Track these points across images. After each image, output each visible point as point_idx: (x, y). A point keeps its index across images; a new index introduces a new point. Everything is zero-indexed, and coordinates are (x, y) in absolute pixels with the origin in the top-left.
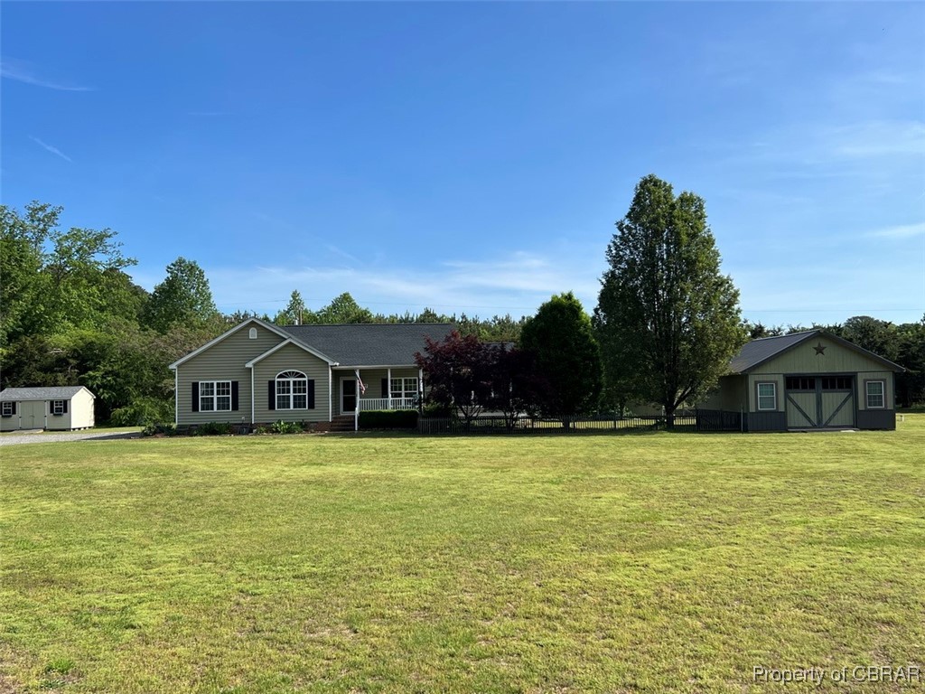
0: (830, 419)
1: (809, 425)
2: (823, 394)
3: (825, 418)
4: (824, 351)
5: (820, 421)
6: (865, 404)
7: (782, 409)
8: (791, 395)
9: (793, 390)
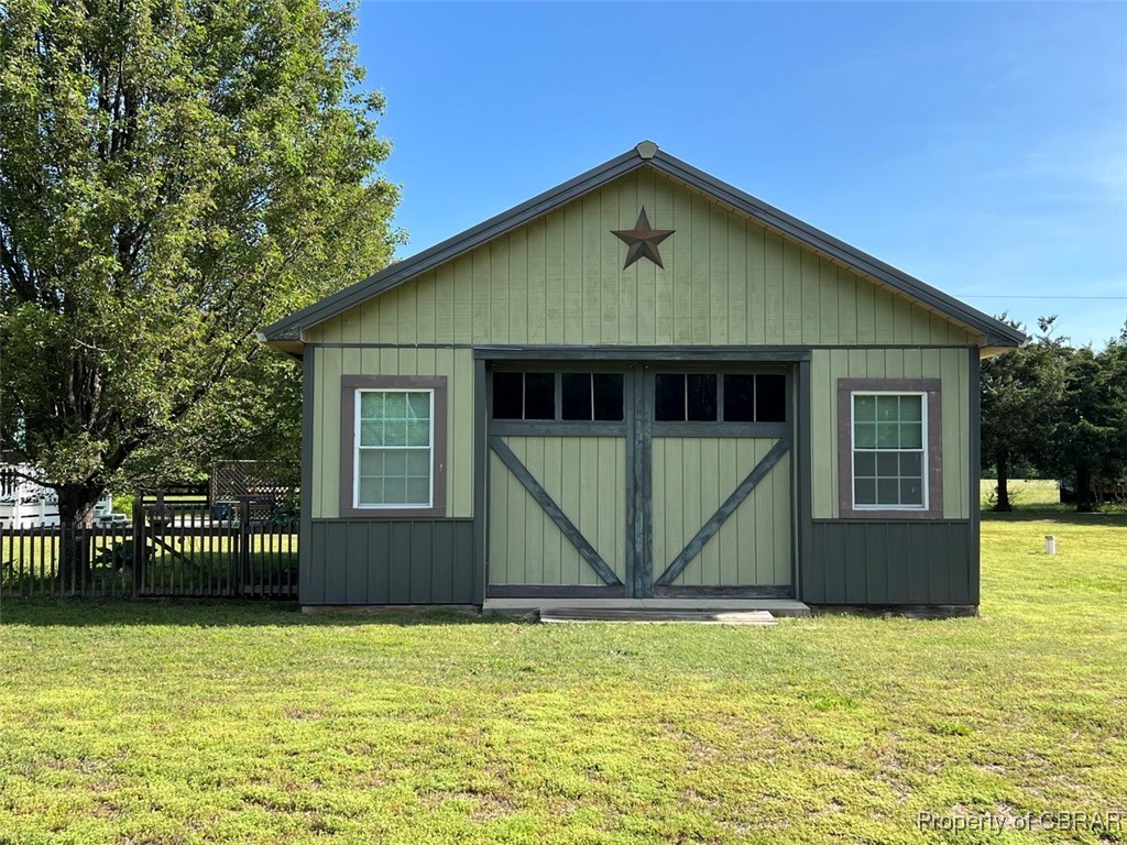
0: (685, 558)
1: (589, 579)
2: (657, 445)
3: (666, 547)
4: (664, 249)
5: (638, 562)
6: (843, 496)
7: (461, 505)
8: (517, 446)
9: (525, 423)
